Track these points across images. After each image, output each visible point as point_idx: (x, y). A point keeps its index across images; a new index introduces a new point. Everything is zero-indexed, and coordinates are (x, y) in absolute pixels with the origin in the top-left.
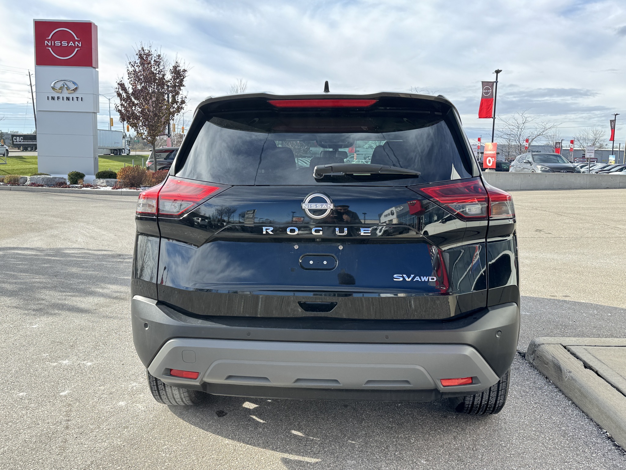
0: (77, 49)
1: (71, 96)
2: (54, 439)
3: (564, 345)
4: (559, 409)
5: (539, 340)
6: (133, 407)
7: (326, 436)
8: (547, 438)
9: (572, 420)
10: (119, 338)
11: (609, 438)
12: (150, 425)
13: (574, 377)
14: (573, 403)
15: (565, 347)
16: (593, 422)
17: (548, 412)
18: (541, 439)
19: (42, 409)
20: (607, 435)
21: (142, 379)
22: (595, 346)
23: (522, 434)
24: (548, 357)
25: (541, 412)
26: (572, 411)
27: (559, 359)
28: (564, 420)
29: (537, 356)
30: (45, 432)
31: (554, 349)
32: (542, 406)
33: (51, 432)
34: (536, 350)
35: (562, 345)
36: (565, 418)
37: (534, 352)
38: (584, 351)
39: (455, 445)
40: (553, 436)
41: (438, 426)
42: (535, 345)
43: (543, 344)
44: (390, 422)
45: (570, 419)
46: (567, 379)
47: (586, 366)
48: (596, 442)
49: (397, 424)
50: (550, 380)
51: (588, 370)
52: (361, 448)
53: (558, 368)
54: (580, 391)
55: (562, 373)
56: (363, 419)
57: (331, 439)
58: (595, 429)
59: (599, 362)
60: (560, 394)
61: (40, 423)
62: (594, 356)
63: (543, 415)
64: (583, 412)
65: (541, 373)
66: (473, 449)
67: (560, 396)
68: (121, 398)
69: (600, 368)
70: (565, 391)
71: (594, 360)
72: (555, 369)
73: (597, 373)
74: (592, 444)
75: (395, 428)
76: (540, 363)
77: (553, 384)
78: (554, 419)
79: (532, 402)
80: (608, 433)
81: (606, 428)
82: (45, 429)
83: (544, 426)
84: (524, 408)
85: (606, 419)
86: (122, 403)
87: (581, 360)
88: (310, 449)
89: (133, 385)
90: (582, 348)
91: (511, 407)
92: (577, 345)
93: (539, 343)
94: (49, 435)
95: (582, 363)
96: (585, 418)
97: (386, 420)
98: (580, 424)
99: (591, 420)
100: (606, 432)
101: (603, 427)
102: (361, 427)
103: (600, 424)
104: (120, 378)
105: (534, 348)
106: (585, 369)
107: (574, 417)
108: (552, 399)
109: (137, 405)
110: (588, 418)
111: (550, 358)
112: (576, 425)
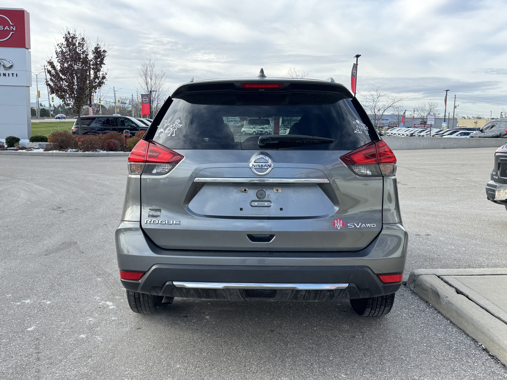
0: (11, 33)
1: (7, 72)
2: (28, 370)
3: (438, 275)
4: (441, 328)
5: (418, 271)
6: (93, 339)
7: (260, 357)
8: (437, 352)
9: (453, 336)
10: (71, 279)
11: (484, 350)
12: (110, 354)
13: (451, 301)
14: (451, 322)
15: (439, 277)
16: (469, 337)
17: (433, 330)
18: (432, 353)
19: (14, 343)
20: (482, 347)
21: (97, 315)
22: (462, 275)
23: (416, 349)
24: (427, 285)
25: (428, 331)
26: (452, 329)
27: (436, 287)
28: (447, 336)
29: (417, 285)
30: (19, 364)
31: (431, 279)
32: (428, 325)
33: (25, 364)
34: (416, 280)
35: (436, 275)
36: (447, 335)
37: (414, 281)
38: (455, 279)
39: (365, 360)
40: (441, 349)
41: (349, 345)
42: (415, 276)
43: (421, 275)
44: (310, 343)
45: (451, 335)
46: (445, 302)
47: (458, 292)
48: (475, 354)
49: (317, 345)
50: (429, 304)
51: (460, 295)
52: (291, 367)
53: (437, 294)
54: (456, 312)
55: (440, 298)
56: (288, 342)
57: (265, 360)
58: (473, 343)
59: (467, 288)
60: (440, 315)
61: (13, 356)
62: (463, 284)
63: (430, 333)
64: (460, 329)
65: (421, 298)
66: (380, 363)
67: (440, 316)
68: (81, 331)
69: (469, 293)
70: (444, 313)
71: (464, 286)
72: (434, 295)
73: (467, 297)
74: (473, 355)
75: (315, 348)
76: (420, 290)
77: (432, 307)
78: (439, 335)
79: (419, 323)
80: (483, 346)
81: (481, 342)
82: (19, 362)
83: (432, 342)
84: (414, 328)
85: (480, 334)
86: (83, 336)
87: (453, 287)
88: (249, 369)
89: (89, 319)
90: (452, 277)
91: (404, 327)
92: (448, 275)
93: (418, 274)
94: (23, 366)
95: (454, 289)
96: (463, 334)
97: (306, 342)
98: (459, 339)
99: (468, 335)
100: (481, 345)
101: (478, 341)
102: (287, 348)
103: (475, 338)
104: (77, 314)
105: (414, 278)
106: (458, 295)
107: (454, 334)
108: (434, 319)
109: (96, 337)
110: (465, 334)
111: (428, 285)
112: (457, 340)
